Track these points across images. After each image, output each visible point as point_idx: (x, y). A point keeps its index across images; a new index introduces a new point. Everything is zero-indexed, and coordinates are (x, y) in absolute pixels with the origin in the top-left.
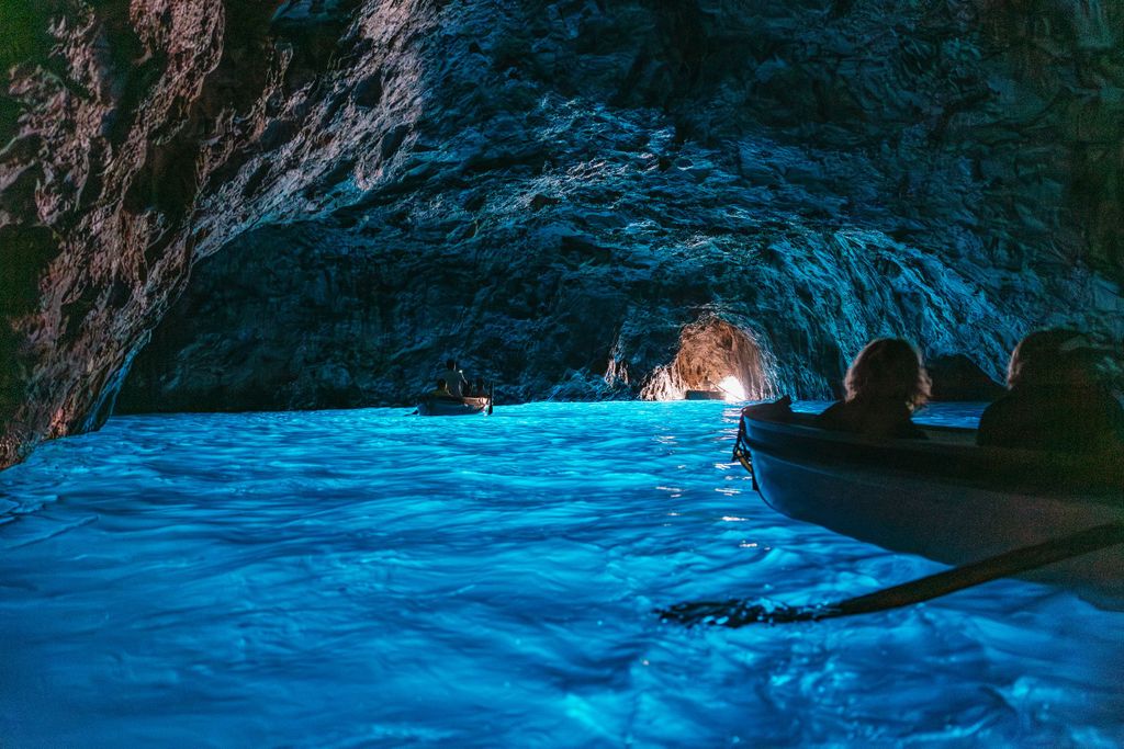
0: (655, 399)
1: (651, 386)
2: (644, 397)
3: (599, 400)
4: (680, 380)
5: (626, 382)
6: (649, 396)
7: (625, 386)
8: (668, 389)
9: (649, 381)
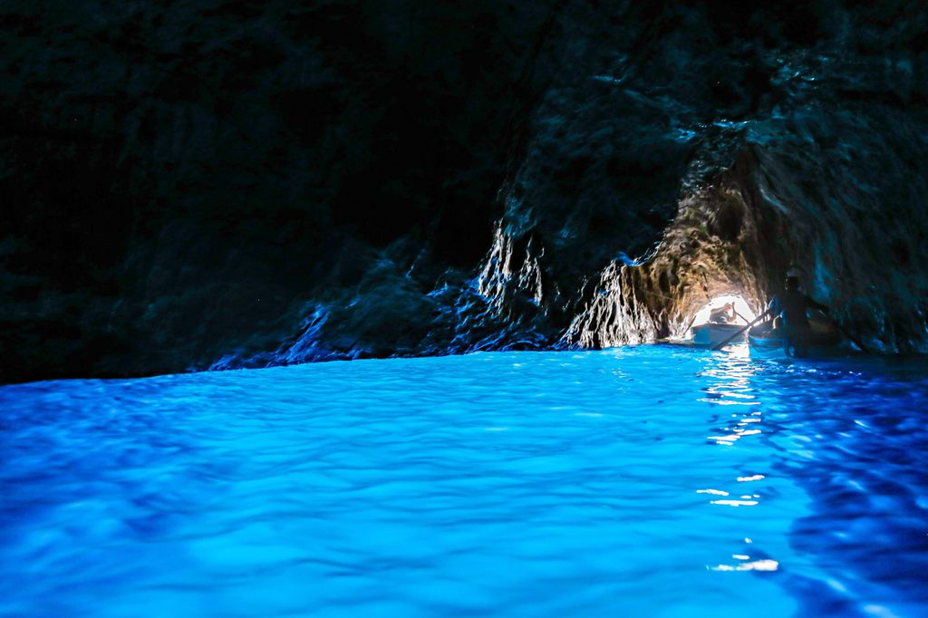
0: (596, 345)
1: (591, 312)
2: (577, 337)
3: (462, 350)
4: (635, 302)
5: (538, 299)
6: (587, 335)
7: (534, 310)
8: (619, 320)
9: (589, 297)
